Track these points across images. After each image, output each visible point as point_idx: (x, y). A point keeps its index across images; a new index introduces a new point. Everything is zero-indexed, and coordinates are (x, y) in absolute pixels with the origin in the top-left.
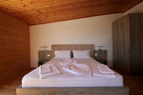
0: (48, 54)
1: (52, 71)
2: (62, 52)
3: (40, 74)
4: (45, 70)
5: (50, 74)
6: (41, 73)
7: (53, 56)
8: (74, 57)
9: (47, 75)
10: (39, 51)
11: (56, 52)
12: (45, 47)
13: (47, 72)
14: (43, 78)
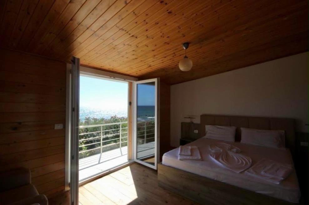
0: (195, 130)
1: (191, 155)
2: (218, 128)
3: (179, 156)
4: (184, 152)
5: (188, 157)
6: (180, 154)
7: (203, 133)
8: (241, 141)
9: (185, 157)
10: (182, 123)
11: (208, 128)
12: (190, 118)
13: (186, 154)
14: (180, 160)
